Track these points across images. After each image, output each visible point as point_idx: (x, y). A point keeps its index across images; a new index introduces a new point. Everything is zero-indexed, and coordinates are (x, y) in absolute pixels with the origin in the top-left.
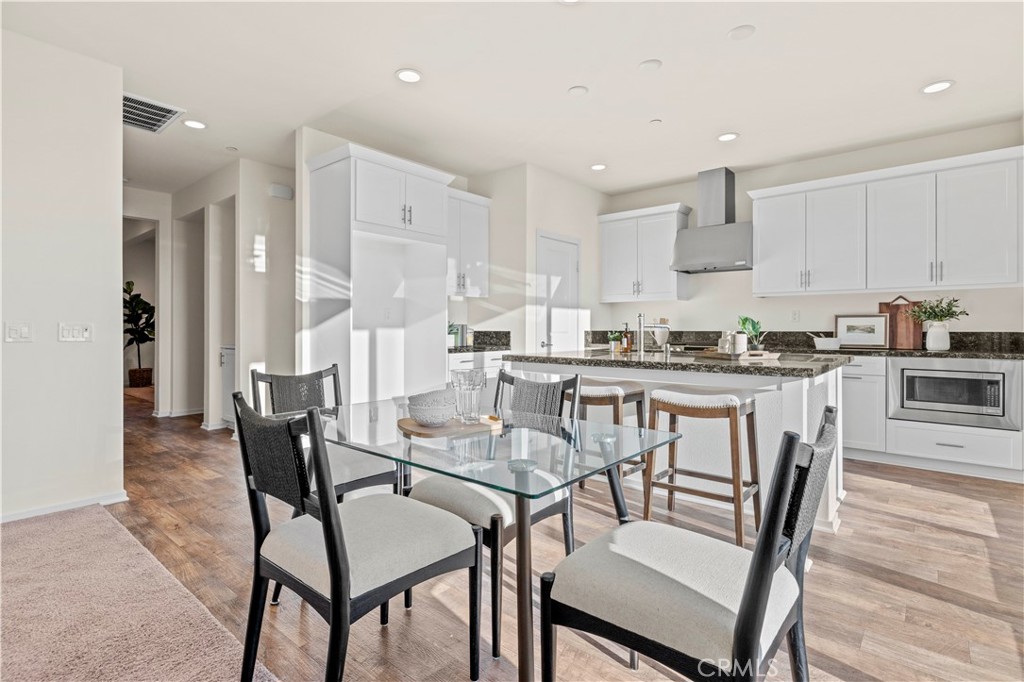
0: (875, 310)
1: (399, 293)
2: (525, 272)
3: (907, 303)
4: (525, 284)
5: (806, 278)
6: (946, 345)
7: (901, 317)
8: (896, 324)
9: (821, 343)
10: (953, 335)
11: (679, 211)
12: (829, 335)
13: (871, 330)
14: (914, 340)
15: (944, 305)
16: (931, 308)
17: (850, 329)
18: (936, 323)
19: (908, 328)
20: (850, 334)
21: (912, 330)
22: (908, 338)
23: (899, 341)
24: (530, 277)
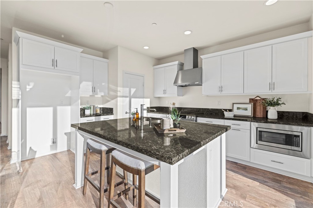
0: (248, 101)
1: (68, 95)
2: (117, 86)
3: (260, 99)
4: (117, 91)
5: (221, 89)
6: (276, 117)
7: (258, 104)
8: (256, 107)
9: (227, 114)
10: (279, 112)
11: (178, 64)
12: (230, 110)
13: (246, 109)
14: (263, 113)
15: (275, 100)
16: (270, 101)
17: (238, 108)
18: (272, 108)
19: (260, 109)
20: (238, 110)
21: (262, 110)
22: (260, 113)
23: (257, 114)
24: (119, 89)
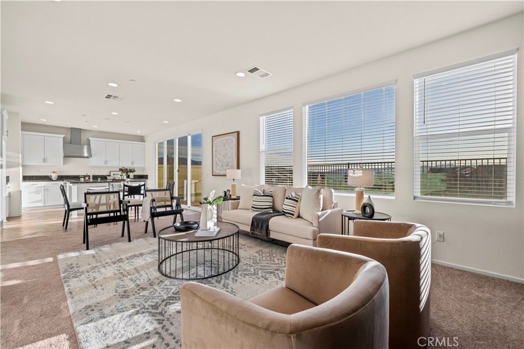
0: (118, 170)
3: (125, 169)
5: (106, 162)
6: (133, 177)
7: (124, 172)
9: (108, 178)
10: (134, 176)
12: (109, 176)
15: (133, 170)
16: (130, 170)
17: (114, 174)
18: (131, 173)
